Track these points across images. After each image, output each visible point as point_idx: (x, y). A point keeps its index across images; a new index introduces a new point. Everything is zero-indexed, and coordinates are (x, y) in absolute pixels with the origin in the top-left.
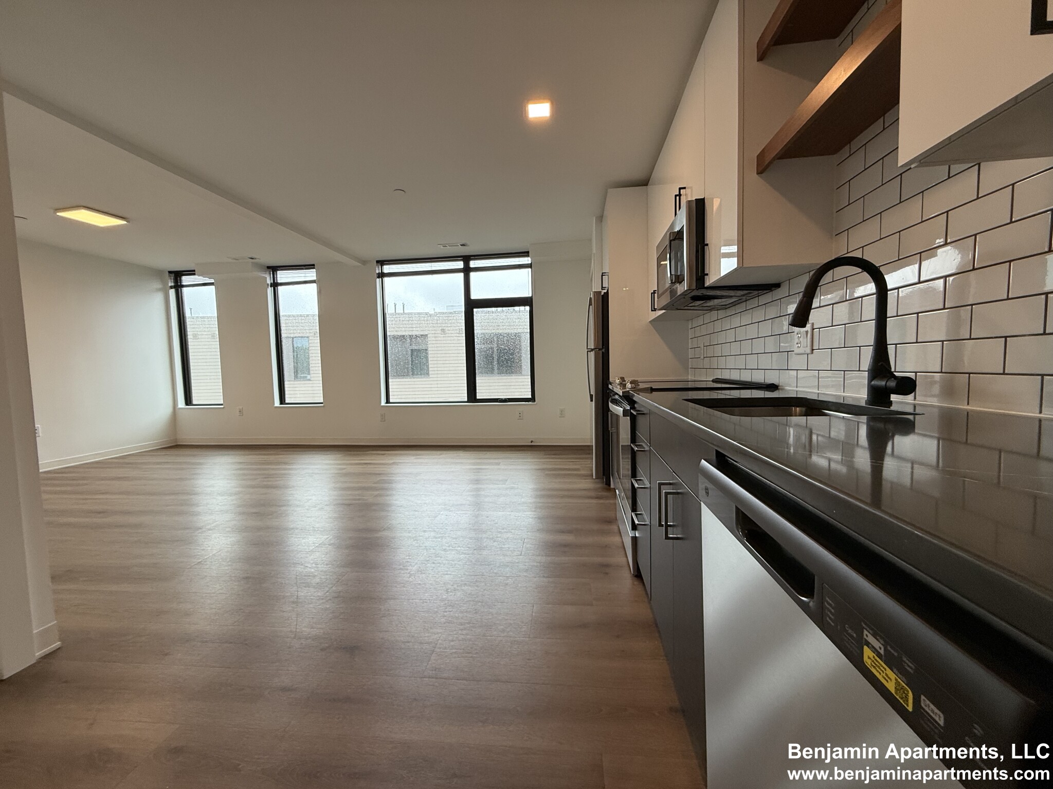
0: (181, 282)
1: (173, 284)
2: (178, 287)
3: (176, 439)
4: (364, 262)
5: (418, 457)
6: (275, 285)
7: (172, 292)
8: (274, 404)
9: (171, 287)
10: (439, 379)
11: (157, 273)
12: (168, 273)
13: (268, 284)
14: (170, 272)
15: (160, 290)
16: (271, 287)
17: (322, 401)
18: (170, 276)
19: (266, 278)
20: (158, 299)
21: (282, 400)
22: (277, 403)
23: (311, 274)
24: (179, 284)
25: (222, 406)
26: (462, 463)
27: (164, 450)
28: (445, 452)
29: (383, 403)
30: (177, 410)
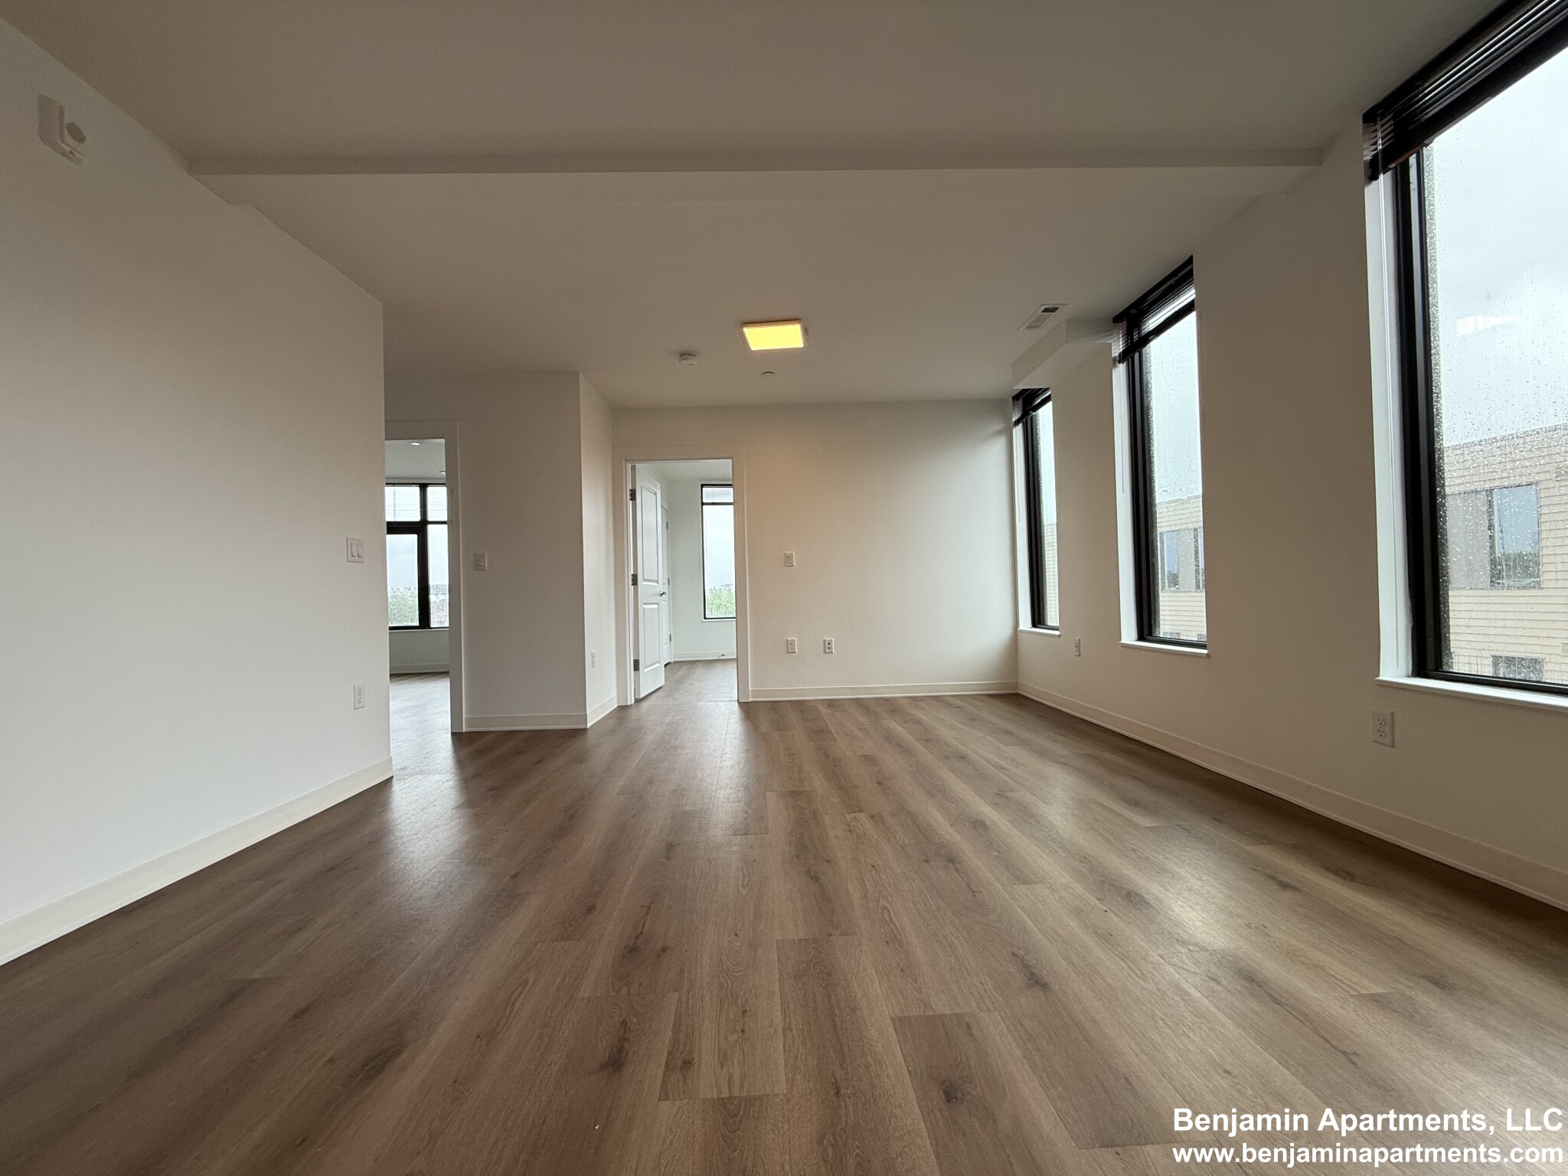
1: (1018, 417)
2: (1025, 418)
3: (1017, 683)
7: (1019, 430)
8: (1121, 640)
9: (1017, 423)
12: (1013, 400)
13: (1114, 359)
14: (1015, 398)
16: (1121, 363)
18: (1018, 404)
24: (1027, 412)
25: (1058, 633)
30: (1019, 634)
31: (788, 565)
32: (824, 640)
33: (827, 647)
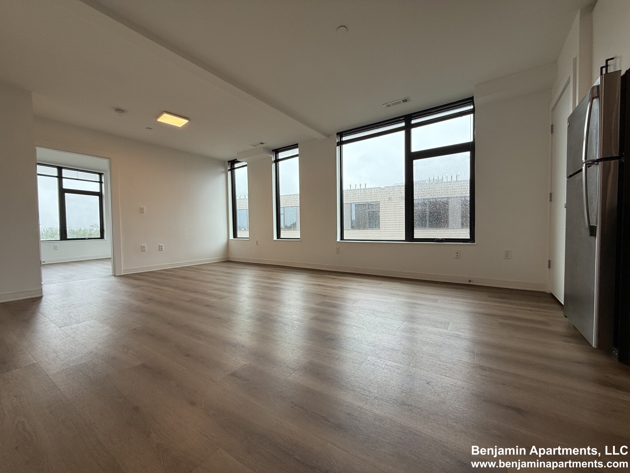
0: (234, 167)
1: (230, 168)
2: (232, 169)
3: (228, 257)
4: (329, 136)
5: (361, 284)
6: (277, 161)
7: (229, 173)
8: (273, 239)
9: (229, 170)
10: (386, 231)
11: (221, 163)
12: (227, 162)
13: (273, 161)
14: (229, 162)
15: (223, 172)
16: (274, 163)
17: (299, 237)
18: (228, 164)
19: (272, 157)
20: (223, 177)
21: (278, 236)
22: (275, 238)
23: (296, 151)
24: (233, 167)
25: (248, 239)
26: (398, 295)
27: (221, 263)
28: (384, 282)
29: (338, 239)
30: (229, 240)
31: (142, 212)
32: (159, 245)
33: (160, 248)
